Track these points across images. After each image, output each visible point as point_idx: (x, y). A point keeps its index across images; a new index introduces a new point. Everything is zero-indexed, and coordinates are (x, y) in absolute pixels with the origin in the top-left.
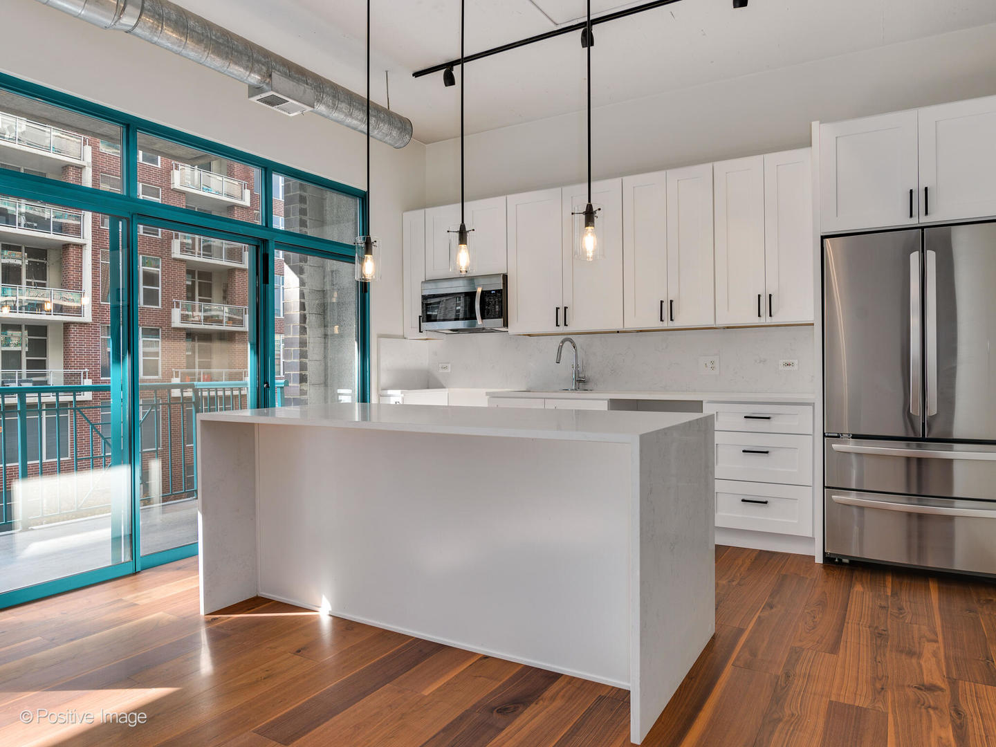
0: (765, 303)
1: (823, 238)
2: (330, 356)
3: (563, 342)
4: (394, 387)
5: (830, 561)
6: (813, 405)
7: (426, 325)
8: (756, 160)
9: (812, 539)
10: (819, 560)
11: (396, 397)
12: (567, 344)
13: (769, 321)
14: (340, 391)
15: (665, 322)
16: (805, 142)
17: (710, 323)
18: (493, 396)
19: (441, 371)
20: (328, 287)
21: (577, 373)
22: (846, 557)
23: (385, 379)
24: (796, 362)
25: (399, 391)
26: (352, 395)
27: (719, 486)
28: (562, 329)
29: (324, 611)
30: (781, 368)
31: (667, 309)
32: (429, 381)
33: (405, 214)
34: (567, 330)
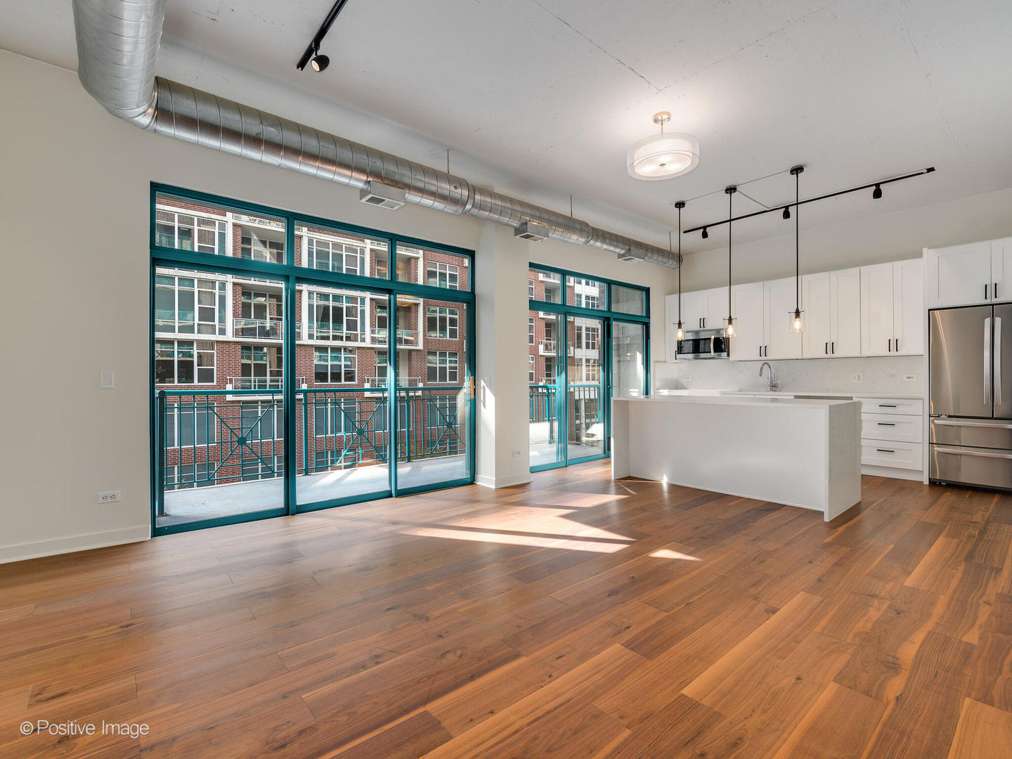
0: (894, 344)
1: (929, 310)
2: (622, 370)
3: (763, 365)
4: (663, 388)
5: (933, 483)
6: (923, 399)
7: (679, 356)
8: (888, 265)
9: (922, 472)
10: (926, 482)
11: (665, 392)
12: (766, 365)
13: (896, 354)
14: (631, 390)
15: (829, 354)
16: (919, 255)
17: (858, 355)
18: (724, 393)
19: (685, 380)
20: (621, 336)
21: (771, 382)
22: (945, 481)
23: (658, 384)
24: (914, 376)
25: (667, 390)
26: (639, 392)
27: (863, 442)
28: (763, 357)
29: (665, 481)
30: (905, 379)
31: (830, 347)
32: (677, 385)
33: (667, 297)
34: (766, 358)
